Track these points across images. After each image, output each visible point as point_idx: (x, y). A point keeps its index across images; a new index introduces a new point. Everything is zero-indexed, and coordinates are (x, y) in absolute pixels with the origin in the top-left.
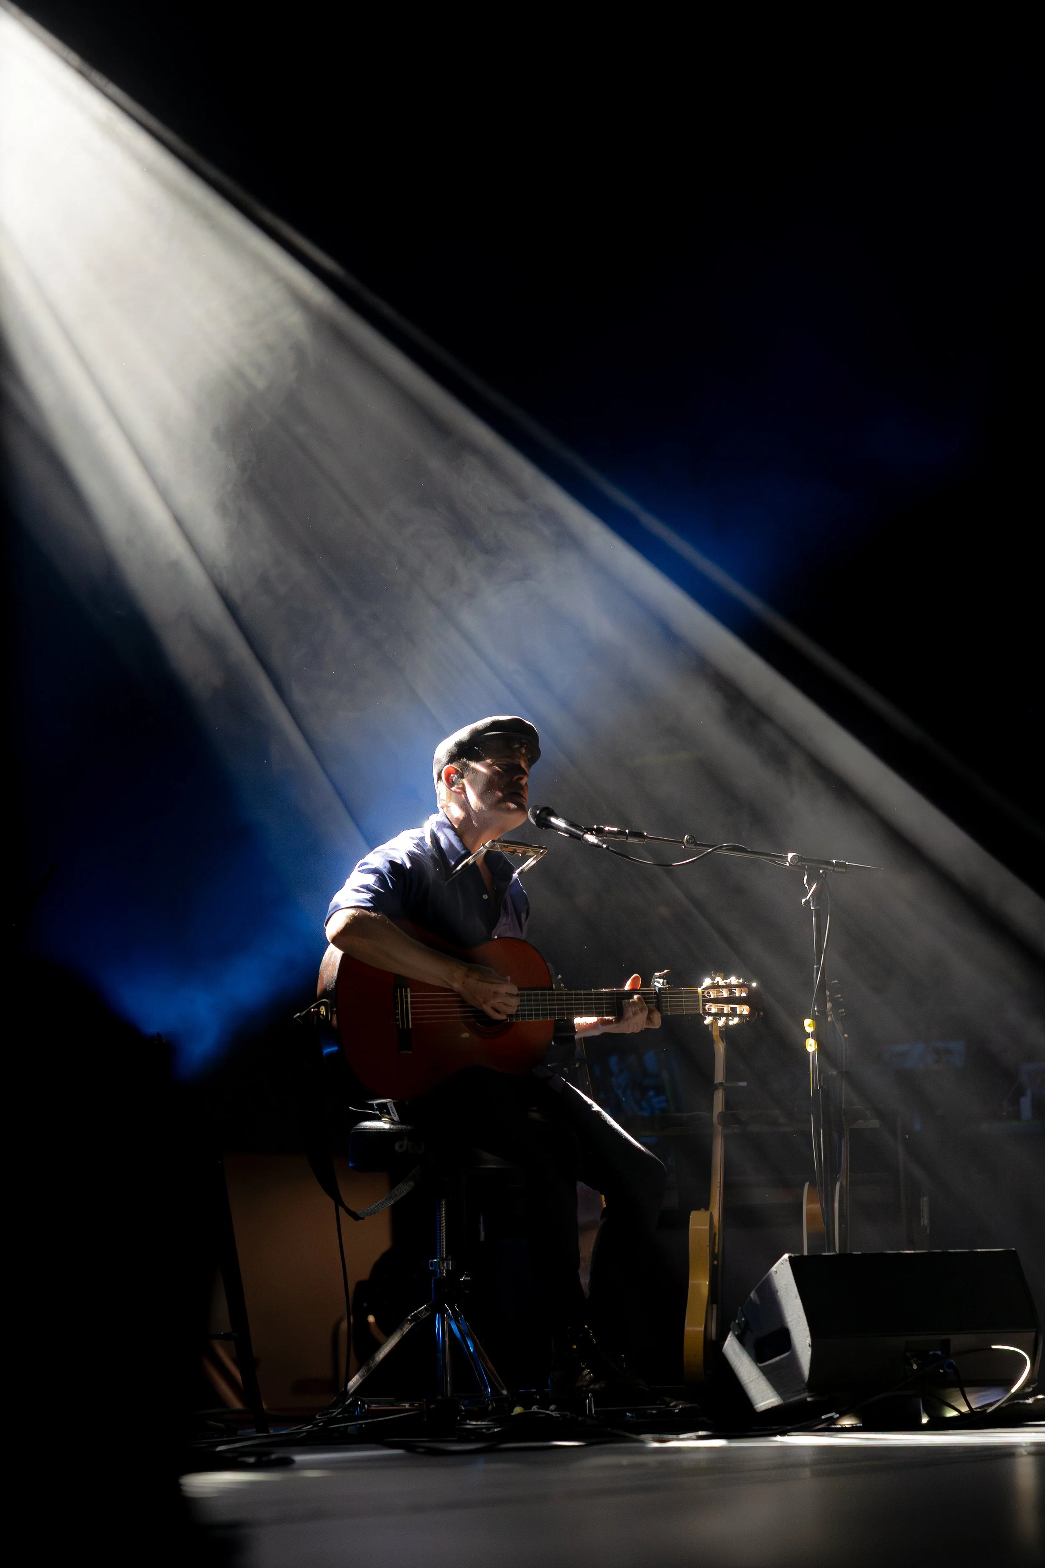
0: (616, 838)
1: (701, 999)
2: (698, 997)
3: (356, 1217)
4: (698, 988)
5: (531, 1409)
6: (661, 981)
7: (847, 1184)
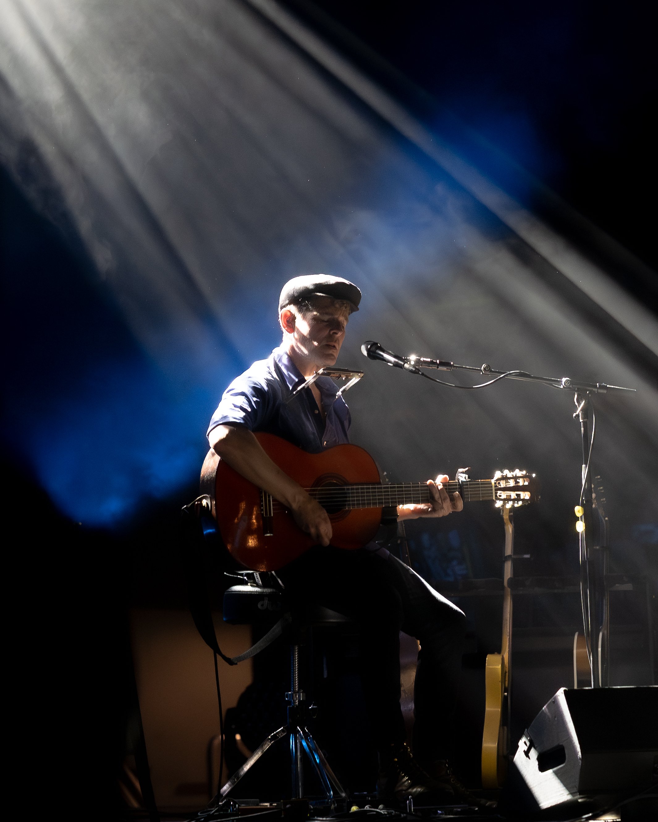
0: (429, 366)
1: (494, 488)
2: (492, 487)
3: (230, 662)
4: (492, 480)
5: (364, 808)
6: (464, 475)
7: (607, 634)
